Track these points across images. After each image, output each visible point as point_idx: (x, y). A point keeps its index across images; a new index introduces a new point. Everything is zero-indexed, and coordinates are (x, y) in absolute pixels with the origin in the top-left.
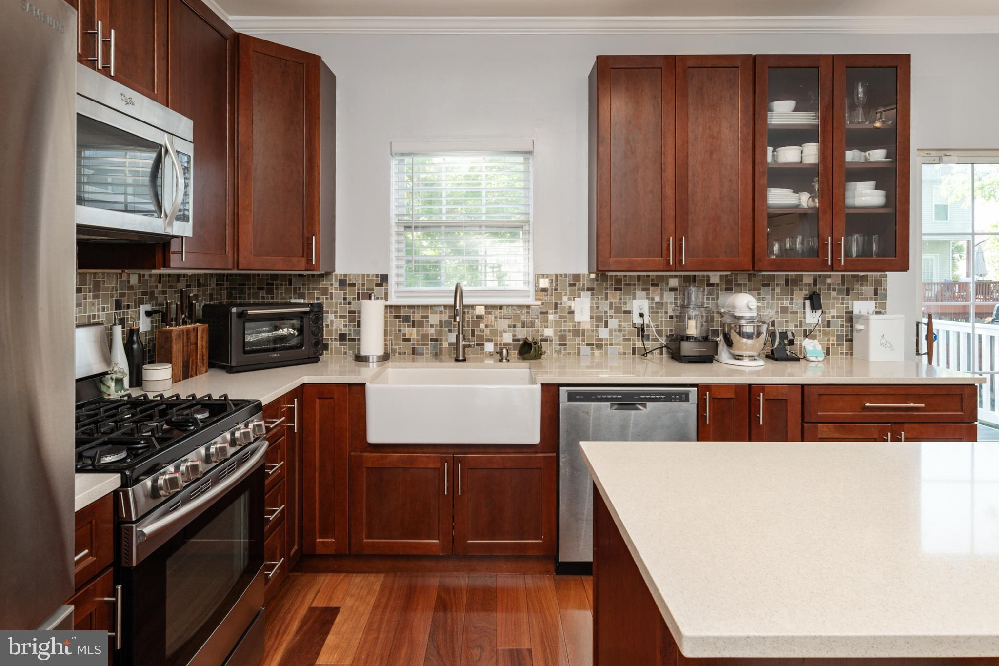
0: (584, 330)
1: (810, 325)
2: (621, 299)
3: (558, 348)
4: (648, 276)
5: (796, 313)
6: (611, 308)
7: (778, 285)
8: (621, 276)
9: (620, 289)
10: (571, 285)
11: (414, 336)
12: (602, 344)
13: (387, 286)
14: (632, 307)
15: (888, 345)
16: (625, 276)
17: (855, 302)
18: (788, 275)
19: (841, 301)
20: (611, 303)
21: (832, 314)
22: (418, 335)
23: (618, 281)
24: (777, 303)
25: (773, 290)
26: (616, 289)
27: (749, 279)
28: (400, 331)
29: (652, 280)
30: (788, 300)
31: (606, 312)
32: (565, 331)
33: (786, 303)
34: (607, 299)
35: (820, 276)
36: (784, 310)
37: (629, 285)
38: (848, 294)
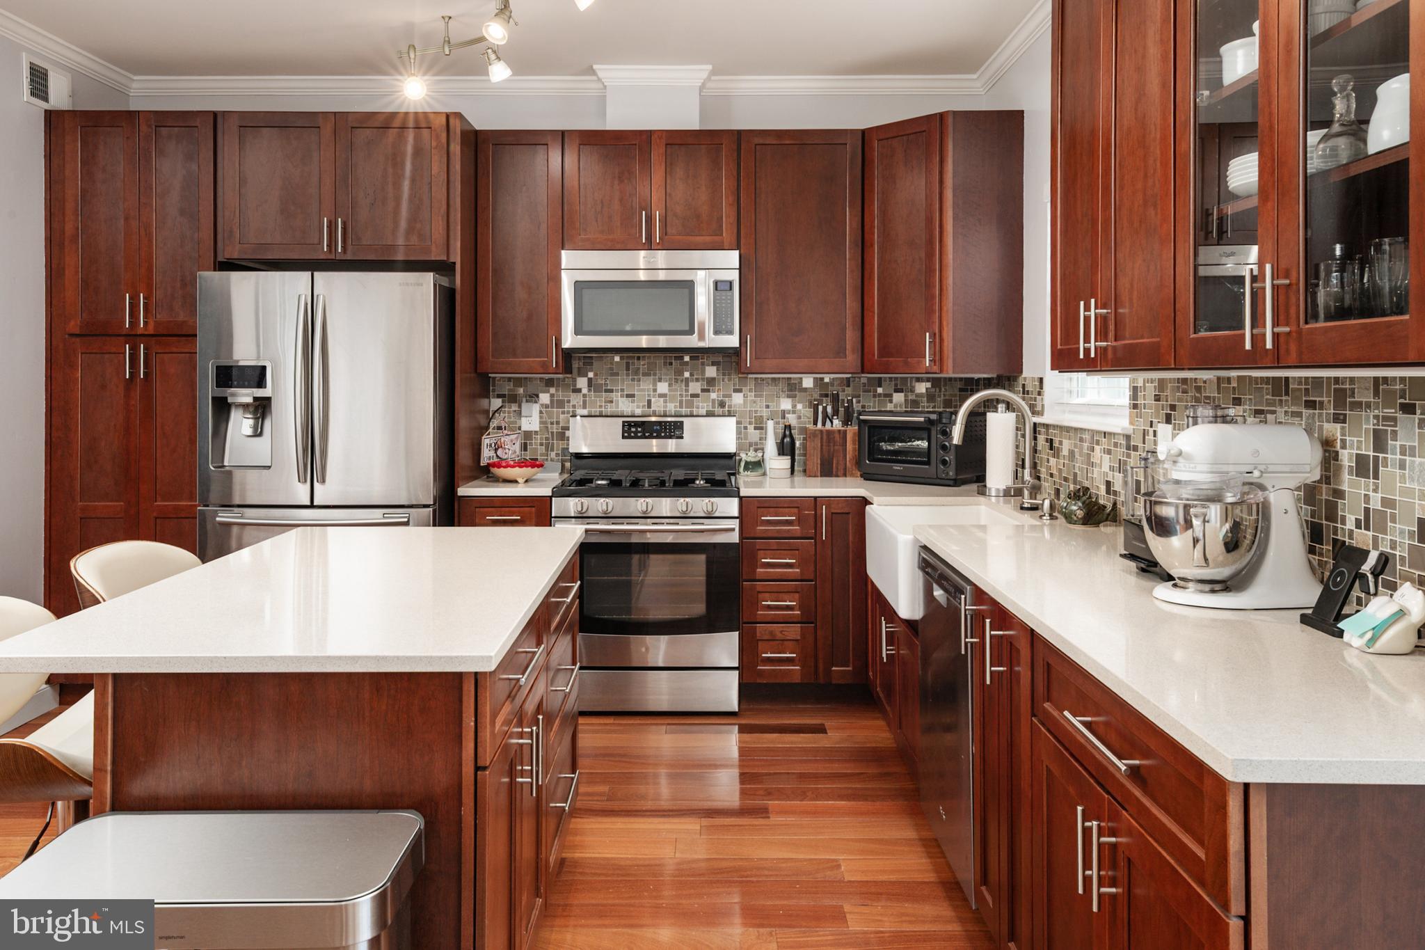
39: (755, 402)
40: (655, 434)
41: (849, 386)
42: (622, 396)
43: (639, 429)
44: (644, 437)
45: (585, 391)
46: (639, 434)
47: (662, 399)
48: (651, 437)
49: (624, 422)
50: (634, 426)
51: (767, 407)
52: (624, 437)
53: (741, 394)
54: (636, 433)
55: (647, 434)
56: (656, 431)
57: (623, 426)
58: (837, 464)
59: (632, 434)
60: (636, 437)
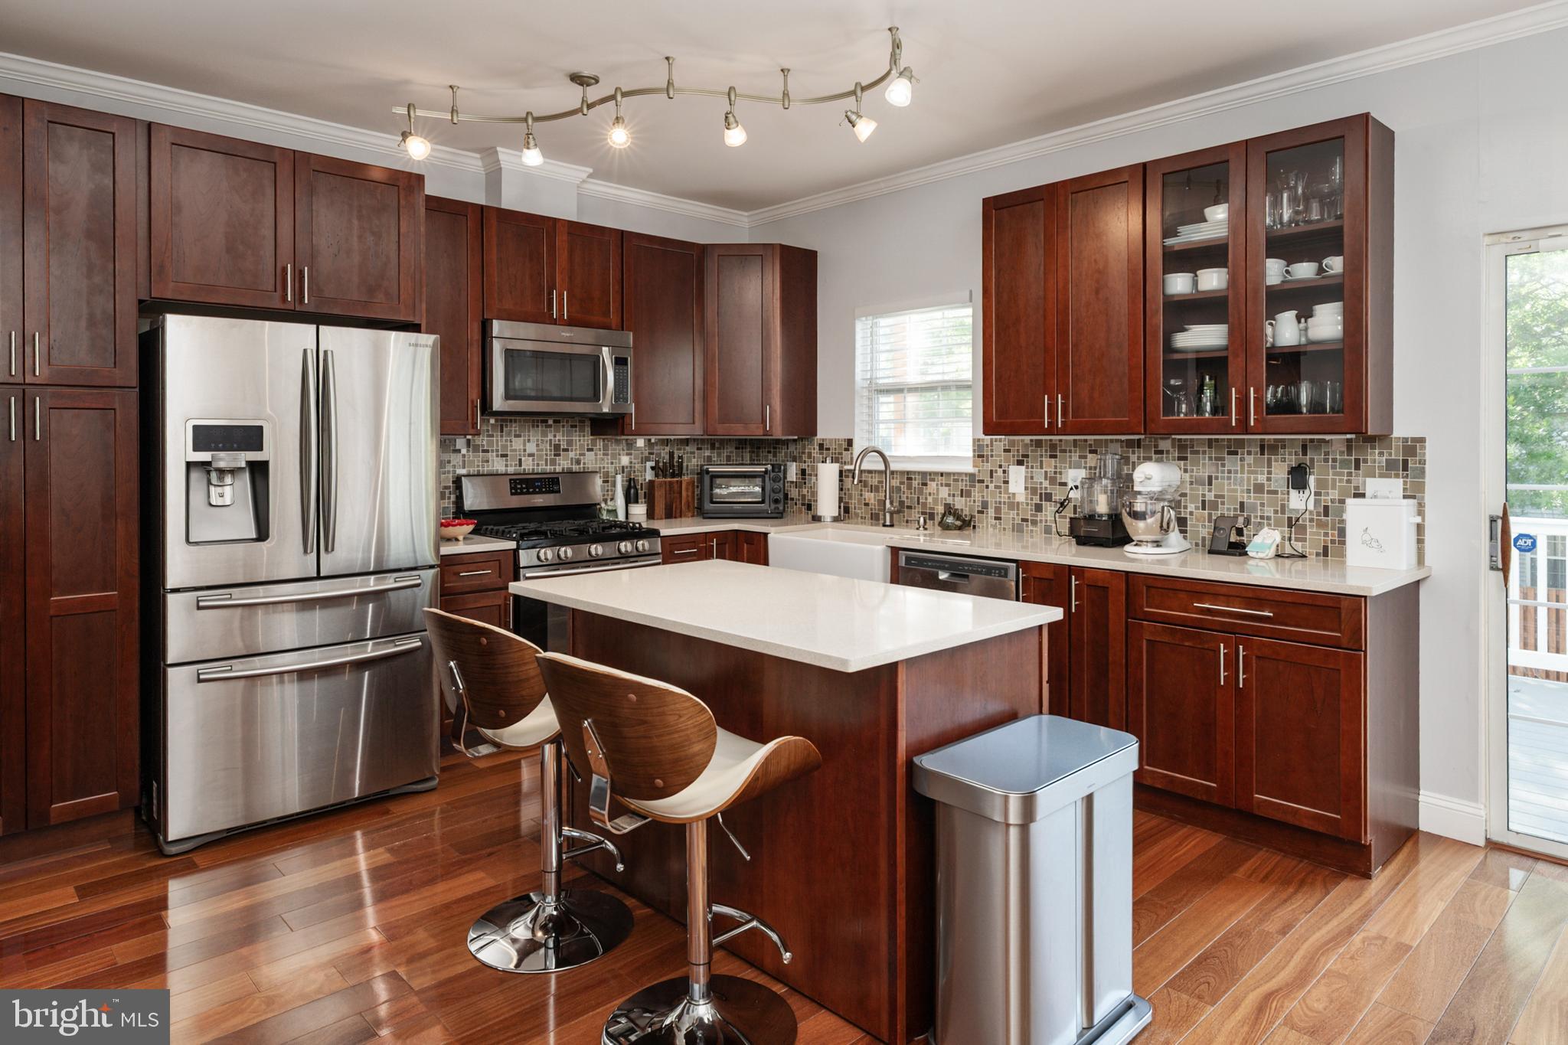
0: (1018, 503)
1: (1297, 511)
2: (1056, 467)
3: (994, 521)
4: (1086, 441)
5: (1275, 492)
6: (1046, 479)
7: (1249, 453)
8: (1056, 440)
9: (1055, 457)
10: (1005, 451)
11: (872, 501)
12: (1036, 521)
13: (852, 450)
14: (1067, 478)
15: (1374, 544)
16: (1061, 441)
17: (1368, 480)
18: (1264, 439)
19: (1345, 478)
20: (1046, 472)
21: (1331, 497)
22: (875, 501)
23: (1053, 447)
24: (1249, 479)
25: (1242, 460)
26: (1052, 456)
27: (1209, 445)
28: (861, 495)
29: (1090, 445)
30: (1264, 474)
31: (1041, 483)
32: (1000, 503)
33: (1262, 478)
34: (1042, 468)
35: (1312, 441)
36: (1259, 488)
37: (1064, 451)
38: (1357, 467)
39: (603, 460)
40: (537, 490)
41: (667, 446)
42: (497, 456)
43: (524, 486)
44: (528, 493)
45: (464, 451)
46: (525, 490)
47: (531, 458)
48: (534, 493)
49: (510, 480)
50: (519, 484)
51: (612, 463)
52: (512, 494)
53: (593, 453)
54: (521, 489)
55: (531, 490)
56: (538, 487)
57: (511, 483)
58: (676, 508)
59: (519, 491)
60: (522, 493)
